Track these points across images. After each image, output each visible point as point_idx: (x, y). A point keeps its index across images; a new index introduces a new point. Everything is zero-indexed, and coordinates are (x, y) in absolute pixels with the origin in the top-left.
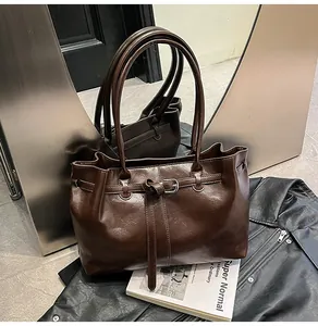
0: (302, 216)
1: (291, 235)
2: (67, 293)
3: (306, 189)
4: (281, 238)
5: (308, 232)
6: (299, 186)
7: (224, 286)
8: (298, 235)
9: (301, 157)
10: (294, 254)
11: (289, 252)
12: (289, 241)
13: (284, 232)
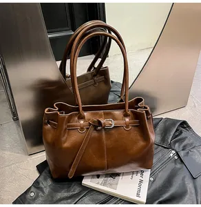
0: (185, 143)
1: (177, 154)
2: (40, 179)
3: (189, 126)
4: (171, 155)
5: (188, 153)
6: (184, 124)
7: (141, 181)
8: (182, 154)
9: (187, 108)
10: (179, 166)
11: (176, 164)
12: (176, 157)
13: (174, 152)
